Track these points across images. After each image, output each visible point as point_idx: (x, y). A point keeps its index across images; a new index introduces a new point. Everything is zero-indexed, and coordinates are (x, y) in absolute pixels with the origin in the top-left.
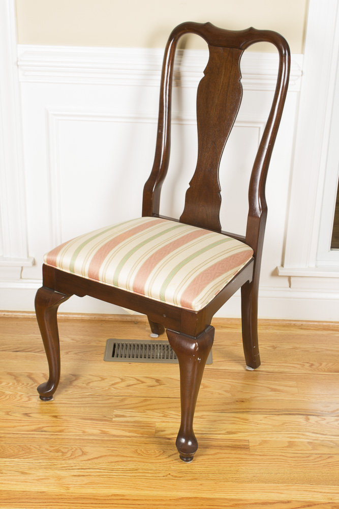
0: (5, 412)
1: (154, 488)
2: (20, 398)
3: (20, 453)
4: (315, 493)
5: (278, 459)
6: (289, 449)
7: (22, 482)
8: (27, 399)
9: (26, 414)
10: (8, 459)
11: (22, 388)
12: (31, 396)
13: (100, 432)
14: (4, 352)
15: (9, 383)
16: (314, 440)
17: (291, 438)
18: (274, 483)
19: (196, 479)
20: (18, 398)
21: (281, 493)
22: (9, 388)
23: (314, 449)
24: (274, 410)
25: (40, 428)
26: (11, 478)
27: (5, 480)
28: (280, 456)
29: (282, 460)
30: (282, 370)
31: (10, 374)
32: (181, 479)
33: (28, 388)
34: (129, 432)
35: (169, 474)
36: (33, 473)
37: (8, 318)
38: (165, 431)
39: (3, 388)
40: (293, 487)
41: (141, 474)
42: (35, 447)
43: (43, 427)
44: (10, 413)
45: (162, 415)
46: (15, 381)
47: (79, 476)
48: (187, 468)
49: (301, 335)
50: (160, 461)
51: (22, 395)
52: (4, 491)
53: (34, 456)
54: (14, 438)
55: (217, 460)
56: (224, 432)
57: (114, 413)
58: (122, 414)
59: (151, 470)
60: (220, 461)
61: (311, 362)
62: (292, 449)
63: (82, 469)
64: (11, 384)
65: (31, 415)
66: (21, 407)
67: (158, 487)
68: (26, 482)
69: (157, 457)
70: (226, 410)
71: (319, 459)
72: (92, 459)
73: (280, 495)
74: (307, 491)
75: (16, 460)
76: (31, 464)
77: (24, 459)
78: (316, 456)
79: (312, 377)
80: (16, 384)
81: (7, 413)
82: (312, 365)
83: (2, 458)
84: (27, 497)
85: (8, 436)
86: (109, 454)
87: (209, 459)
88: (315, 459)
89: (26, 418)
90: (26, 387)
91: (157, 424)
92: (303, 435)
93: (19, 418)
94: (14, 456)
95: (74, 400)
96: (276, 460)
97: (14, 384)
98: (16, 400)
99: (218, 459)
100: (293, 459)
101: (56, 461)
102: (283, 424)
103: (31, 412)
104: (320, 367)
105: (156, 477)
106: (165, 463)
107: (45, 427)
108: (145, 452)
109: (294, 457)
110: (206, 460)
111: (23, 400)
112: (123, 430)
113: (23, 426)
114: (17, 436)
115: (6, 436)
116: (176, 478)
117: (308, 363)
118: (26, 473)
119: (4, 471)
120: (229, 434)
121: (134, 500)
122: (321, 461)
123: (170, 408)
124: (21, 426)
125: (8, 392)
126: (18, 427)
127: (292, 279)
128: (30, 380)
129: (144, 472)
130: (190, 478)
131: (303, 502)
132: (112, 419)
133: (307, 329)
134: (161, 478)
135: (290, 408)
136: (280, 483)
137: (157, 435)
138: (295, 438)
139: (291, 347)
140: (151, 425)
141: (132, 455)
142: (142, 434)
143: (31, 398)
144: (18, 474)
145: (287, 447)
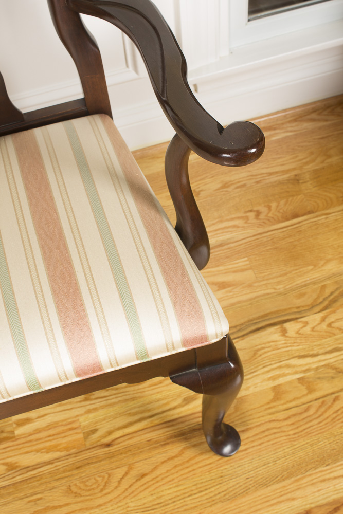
4: (337, 481)
5: (268, 430)
6: (278, 403)
13: (4, 467)
16: (305, 371)
17: (273, 378)
18: (279, 482)
21: (293, 499)
23: (311, 391)
28: (270, 421)
29: (275, 431)
30: (221, 238)
34: (47, 452)
38: (97, 430)
40: (305, 480)
48: (151, 498)
50: (109, 497)
55: (187, 465)
56: (179, 401)
60: (192, 465)
61: (255, 209)
62: (282, 402)
69: (102, 490)
71: (323, 409)
73: (292, 503)
74: (324, 480)
78: (317, 404)
79: (265, 239)
82: (258, 213)
87: (176, 466)
88: (317, 411)
91: (81, 419)
92: (288, 366)
96: (267, 433)
99: (188, 461)
100: (289, 422)
102: (255, 354)
104: (270, 215)
106: (118, 500)
108: (82, 486)
109: (289, 418)
110: (173, 471)
112: (37, 451)
117: (251, 211)
122: (325, 411)
131: (327, 504)
132: (13, 432)
135: (254, 316)
136: (286, 479)
137: (88, 443)
138: (279, 376)
139: (219, 186)
140: (74, 425)
141: (65, 500)
142: (67, 449)
145: (274, 400)
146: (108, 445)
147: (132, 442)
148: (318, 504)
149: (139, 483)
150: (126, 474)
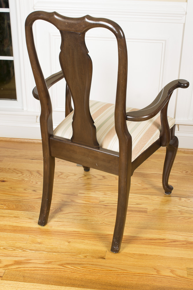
1: (95, 229)
3: (30, 209)
4: (178, 236)
7: (29, 223)
8: (35, 183)
9: (34, 191)
10: (23, 212)
11: (33, 177)
13: (71, 201)
14: (26, 160)
15: (27, 175)
16: (182, 210)
17: (170, 208)
18: (157, 230)
20: (31, 182)
21: (161, 235)
22: (27, 177)
23: (181, 214)
24: (163, 194)
26: (24, 220)
27: (21, 221)
28: (163, 217)
29: (163, 219)
31: (28, 170)
32: (110, 225)
34: (86, 201)
35: (104, 223)
36: (35, 219)
37: (30, 143)
38: (104, 202)
39: (24, 177)
40: (167, 232)
41: (89, 222)
42: (37, 207)
44: (26, 190)
45: (104, 194)
46: (30, 174)
47: (58, 221)
48: (113, 220)
49: (183, 156)
50: (100, 216)
51: (33, 181)
52: (20, 226)
54: (27, 202)
56: (135, 203)
57: (79, 192)
58: (83, 192)
59: (95, 220)
61: (187, 171)
62: (170, 214)
63: (59, 218)
64: (28, 175)
65: (36, 191)
66: (32, 187)
68: (31, 223)
69: (98, 214)
70: (137, 193)
71: (184, 219)
72: (65, 214)
73: (160, 236)
74: (174, 234)
75: (27, 212)
77: (31, 212)
78: (182, 218)
79: (186, 178)
80: (31, 175)
81: (25, 190)
83: (20, 211)
84: (31, 230)
86: (74, 211)
88: (181, 219)
89: (34, 192)
91: (100, 198)
92: (177, 207)
93: (30, 192)
94: (26, 210)
95: (59, 184)
96: (160, 219)
97: (30, 175)
98: (30, 183)
100: (170, 219)
102: (167, 201)
104: (191, 173)
105: (97, 224)
106: (102, 217)
108: (92, 211)
111: (33, 183)
112: (83, 200)
113: (32, 196)
114: (29, 201)
115: (23, 200)
116: (107, 225)
117: (185, 171)
118: (31, 219)
119: (20, 217)
120: (138, 205)
121: (84, 234)
122: (184, 220)
123: (108, 190)
124: (31, 196)
125: (26, 179)
127: (180, 126)
129: (91, 221)
131: (172, 239)
132: (77, 194)
133: (187, 153)
134: (99, 224)
136: (161, 230)
137: (100, 203)
138: (172, 208)
139: (177, 162)
140: (97, 199)
141: (86, 213)
142: (92, 202)
143: (37, 182)
144: (27, 219)
145: (167, 212)
146: (106, 206)
147: (113, 207)
148: (169, 238)
149: (111, 216)
150: (108, 213)
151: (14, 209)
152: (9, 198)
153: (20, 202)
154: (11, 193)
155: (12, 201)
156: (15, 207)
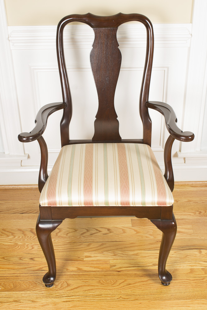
0: (19, 258)
1: (113, 307)
2: (27, 247)
3: (30, 287)
5: (185, 282)
6: (191, 274)
8: (31, 248)
9: (32, 259)
10: (23, 292)
11: (28, 239)
12: (33, 245)
13: (77, 269)
14: (15, 214)
15: (20, 237)
16: (205, 267)
17: (191, 266)
18: (184, 299)
19: (137, 299)
20: (26, 247)
21: (189, 307)
22: (20, 240)
24: (180, 247)
25: (40, 268)
26: (26, 305)
28: (186, 279)
29: (187, 283)
30: (183, 217)
31: (20, 230)
32: (128, 300)
33: (32, 239)
34: (94, 268)
35: (121, 297)
36: (39, 301)
37: (15, 189)
38: (116, 266)
39: (16, 240)
40: (195, 302)
41: (104, 298)
42: (39, 282)
43: (43, 268)
44: (22, 259)
45: (113, 254)
46: (23, 235)
47: (67, 301)
48: (131, 292)
49: (192, 191)
50: (114, 288)
51: (28, 245)
53: (39, 288)
54: (26, 276)
55: (148, 285)
56: (151, 264)
57: (85, 255)
58: (89, 255)
59: (109, 294)
60: (150, 286)
61: (199, 211)
62: (193, 274)
63: (68, 296)
64: (21, 237)
65: (34, 259)
66: (28, 253)
67: (115, 307)
68: (35, 308)
69: (112, 285)
70: (151, 248)
72: (74, 289)
73: (188, 308)
74: (204, 304)
75: (28, 292)
76: (37, 295)
77: (33, 291)
79: (201, 221)
80: (24, 237)
81: (20, 259)
82: (200, 213)
83: (20, 291)
85: (22, 275)
86: (84, 284)
87: (144, 284)
89: (32, 262)
90: (30, 239)
91: (111, 261)
92: (199, 263)
93: (28, 262)
94: (26, 289)
95: (59, 246)
96: (184, 283)
97: (23, 237)
98: (25, 248)
99: (149, 284)
100: (194, 281)
101: (52, 292)
102: (186, 257)
103: (34, 257)
104: (205, 214)
105: (113, 299)
106: (117, 289)
107: (43, 267)
108: (105, 282)
109: (195, 280)
110: (142, 286)
111: (29, 248)
112: (91, 267)
113: (30, 267)
114: (28, 275)
115: (21, 275)
116: (125, 300)
117: (198, 211)
118: (35, 302)
119: (21, 301)
120: (155, 266)
123: (117, 249)
125: (19, 243)
126: (28, 268)
127: (186, 159)
128: (32, 234)
129: (106, 297)
130: (133, 299)
132: (83, 259)
133: (196, 187)
134: (116, 300)
135: (189, 244)
136: (188, 299)
137: (111, 269)
138: (194, 266)
139: (187, 201)
140: (107, 262)
141: (97, 284)
142: (102, 269)
143: (34, 246)
144: (30, 302)
145: (190, 273)
146: (119, 271)
147: (128, 272)
149: (127, 286)
150: (123, 282)
151: (12, 289)
152: (3, 274)
153: (18, 277)
154: (4, 266)
155: (7, 278)
156: (12, 286)
